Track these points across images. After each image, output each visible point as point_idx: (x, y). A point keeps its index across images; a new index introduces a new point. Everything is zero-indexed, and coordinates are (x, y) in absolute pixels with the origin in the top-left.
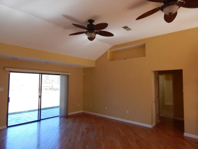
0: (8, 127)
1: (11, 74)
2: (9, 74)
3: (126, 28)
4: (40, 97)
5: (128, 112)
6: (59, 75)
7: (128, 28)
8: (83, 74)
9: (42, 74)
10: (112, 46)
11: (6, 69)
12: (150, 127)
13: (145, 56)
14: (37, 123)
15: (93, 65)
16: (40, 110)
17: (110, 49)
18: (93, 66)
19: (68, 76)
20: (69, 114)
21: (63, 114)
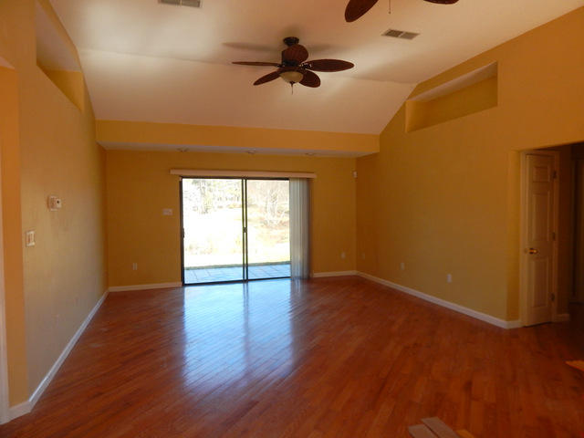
0: (185, 285)
1: (185, 181)
2: (181, 183)
3: (393, 33)
4: (245, 230)
5: (450, 278)
6: (287, 179)
7: (402, 32)
8: (355, 173)
9: (247, 178)
10: (415, 85)
11: (173, 172)
12: (503, 326)
13: (495, 104)
14: (241, 285)
15: (374, 149)
16: (246, 266)
17: (410, 97)
18: (374, 152)
19: (308, 179)
20: (316, 275)
21: (298, 273)
